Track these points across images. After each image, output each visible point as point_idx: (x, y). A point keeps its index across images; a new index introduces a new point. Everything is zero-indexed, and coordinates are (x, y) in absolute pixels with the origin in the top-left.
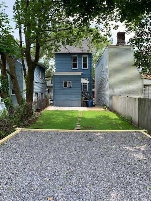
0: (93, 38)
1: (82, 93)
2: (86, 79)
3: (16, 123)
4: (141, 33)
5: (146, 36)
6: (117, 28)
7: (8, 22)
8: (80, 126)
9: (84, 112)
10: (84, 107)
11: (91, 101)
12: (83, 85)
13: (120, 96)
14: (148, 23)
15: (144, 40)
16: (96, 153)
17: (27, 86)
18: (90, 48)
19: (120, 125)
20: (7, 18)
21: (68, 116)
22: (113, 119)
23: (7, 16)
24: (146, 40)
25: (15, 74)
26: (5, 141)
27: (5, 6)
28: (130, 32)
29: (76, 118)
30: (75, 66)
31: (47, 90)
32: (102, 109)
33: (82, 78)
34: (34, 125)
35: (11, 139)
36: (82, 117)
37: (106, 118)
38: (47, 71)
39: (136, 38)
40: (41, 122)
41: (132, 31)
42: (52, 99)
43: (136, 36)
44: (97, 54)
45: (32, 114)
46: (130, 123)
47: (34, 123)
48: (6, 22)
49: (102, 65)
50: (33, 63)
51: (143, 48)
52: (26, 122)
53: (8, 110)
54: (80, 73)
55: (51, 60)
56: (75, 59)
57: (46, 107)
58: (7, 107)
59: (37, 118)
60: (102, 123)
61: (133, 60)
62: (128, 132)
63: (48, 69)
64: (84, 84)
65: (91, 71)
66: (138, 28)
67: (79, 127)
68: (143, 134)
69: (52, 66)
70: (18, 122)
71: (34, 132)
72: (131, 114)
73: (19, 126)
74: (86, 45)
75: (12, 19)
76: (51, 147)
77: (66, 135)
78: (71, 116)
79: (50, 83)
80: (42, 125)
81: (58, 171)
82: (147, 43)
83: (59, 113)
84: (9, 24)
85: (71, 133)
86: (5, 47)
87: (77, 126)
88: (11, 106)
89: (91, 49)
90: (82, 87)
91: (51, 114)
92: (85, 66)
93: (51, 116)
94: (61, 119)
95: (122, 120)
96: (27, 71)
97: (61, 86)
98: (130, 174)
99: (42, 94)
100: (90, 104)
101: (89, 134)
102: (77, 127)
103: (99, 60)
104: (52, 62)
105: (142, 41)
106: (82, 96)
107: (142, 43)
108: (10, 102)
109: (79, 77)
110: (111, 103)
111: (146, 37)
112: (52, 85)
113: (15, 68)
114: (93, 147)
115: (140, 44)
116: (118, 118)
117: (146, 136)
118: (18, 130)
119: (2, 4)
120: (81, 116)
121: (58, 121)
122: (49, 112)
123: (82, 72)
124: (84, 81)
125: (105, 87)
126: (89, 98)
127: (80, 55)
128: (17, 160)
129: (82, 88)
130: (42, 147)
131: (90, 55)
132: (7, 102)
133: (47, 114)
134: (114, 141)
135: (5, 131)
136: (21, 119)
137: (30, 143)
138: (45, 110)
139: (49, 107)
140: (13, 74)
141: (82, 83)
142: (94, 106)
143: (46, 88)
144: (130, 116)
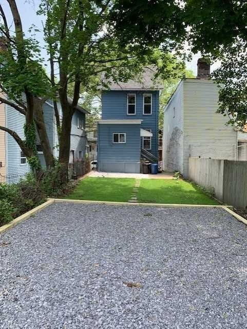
0: (157, 72)
1: (142, 151)
2: (149, 131)
3: (46, 191)
4: (230, 64)
5: (237, 67)
6: (191, 59)
7: (39, 51)
8: (136, 198)
9: (143, 180)
10: (144, 173)
11: (156, 165)
12: (143, 139)
13: (200, 157)
14: (241, 49)
15: (235, 74)
16: (155, 229)
17: (60, 140)
18: (154, 84)
19: (196, 199)
20: (37, 45)
21: (120, 185)
22: (186, 192)
23: (38, 43)
24: (237, 74)
25: (43, 122)
26: (34, 212)
27: (36, 30)
28: (214, 62)
29: (131, 188)
30: (131, 110)
31: (88, 146)
32: (171, 178)
33: (142, 128)
34: (70, 195)
35: (43, 211)
36: (140, 187)
37: (177, 189)
38: (87, 116)
39: (222, 71)
40: (81, 192)
41: (217, 59)
42: (96, 161)
43: (222, 68)
44: (169, 91)
45: (68, 181)
46: (211, 198)
47: (71, 194)
48: (35, 51)
49: (174, 108)
50: (70, 107)
51: (233, 85)
52: (59, 191)
53: (35, 172)
54: (139, 122)
55: (94, 99)
56: (132, 100)
57: (87, 172)
58: (33, 169)
59: (74, 187)
60: (169, 196)
61: (216, 104)
62: (203, 207)
63: (90, 114)
64: (145, 137)
65: (157, 118)
66: (226, 55)
67: (134, 200)
68: (224, 210)
69: (95, 109)
70: (50, 190)
71: (72, 204)
72: (213, 185)
73: (51, 196)
74: (150, 78)
75: (44, 47)
76: (96, 221)
77: (115, 208)
78: (124, 186)
79: (93, 135)
80: (82, 196)
81: (106, 244)
82: (238, 79)
83: (106, 181)
84: (40, 53)
85: (123, 206)
86: (34, 86)
87: (133, 198)
88: (38, 168)
89: (157, 84)
90: (142, 142)
91: (95, 182)
92: (147, 109)
93: (95, 185)
94: (110, 189)
95: (201, 193)
96: (61, 118)
97: (110, 141)
98: (193, 249)
99: (80, 152)
100: (153, 169)
101: (147, 208)
102: (132, 200)
103: (171, 100)
104: (96, 103)
105: (231, 74)
106: (142, 156)
107: (232, 79)
108: (37, 162)
109: (137, 128)
110: (187, 168)
111: (237, 70)
112: (96, 139)
113: (43, 113)
114: (151, 223)
115: (228, 79)
116: (195, 191)
117: (228, 213)
118: (50, 201)
119: (32, 28)
120: (138, 186)
121: (104, 192)
122: (91, 180)
123: (142, 120)
124: (144, 133)
125: (177, 144)
126: (152, 160)
127: (139, 93)
128: (54, 232)
129: (142, 144)
130: (85, 221)
131: (156, 93)
132: (34, 162)
133: (88, 182)
134: (182, 218)
135: (34, 200)
136: (54, 186)
137: (68, 216)
138: (85, 176)
139: (91, 173)
140: (40, 122)
141: (142, 137)
142: (160, 172)
143: (87, 143)
144: (212, 186)
